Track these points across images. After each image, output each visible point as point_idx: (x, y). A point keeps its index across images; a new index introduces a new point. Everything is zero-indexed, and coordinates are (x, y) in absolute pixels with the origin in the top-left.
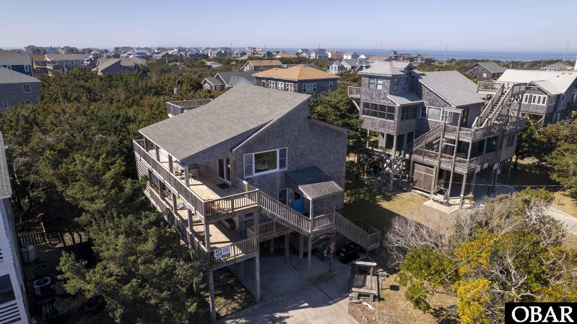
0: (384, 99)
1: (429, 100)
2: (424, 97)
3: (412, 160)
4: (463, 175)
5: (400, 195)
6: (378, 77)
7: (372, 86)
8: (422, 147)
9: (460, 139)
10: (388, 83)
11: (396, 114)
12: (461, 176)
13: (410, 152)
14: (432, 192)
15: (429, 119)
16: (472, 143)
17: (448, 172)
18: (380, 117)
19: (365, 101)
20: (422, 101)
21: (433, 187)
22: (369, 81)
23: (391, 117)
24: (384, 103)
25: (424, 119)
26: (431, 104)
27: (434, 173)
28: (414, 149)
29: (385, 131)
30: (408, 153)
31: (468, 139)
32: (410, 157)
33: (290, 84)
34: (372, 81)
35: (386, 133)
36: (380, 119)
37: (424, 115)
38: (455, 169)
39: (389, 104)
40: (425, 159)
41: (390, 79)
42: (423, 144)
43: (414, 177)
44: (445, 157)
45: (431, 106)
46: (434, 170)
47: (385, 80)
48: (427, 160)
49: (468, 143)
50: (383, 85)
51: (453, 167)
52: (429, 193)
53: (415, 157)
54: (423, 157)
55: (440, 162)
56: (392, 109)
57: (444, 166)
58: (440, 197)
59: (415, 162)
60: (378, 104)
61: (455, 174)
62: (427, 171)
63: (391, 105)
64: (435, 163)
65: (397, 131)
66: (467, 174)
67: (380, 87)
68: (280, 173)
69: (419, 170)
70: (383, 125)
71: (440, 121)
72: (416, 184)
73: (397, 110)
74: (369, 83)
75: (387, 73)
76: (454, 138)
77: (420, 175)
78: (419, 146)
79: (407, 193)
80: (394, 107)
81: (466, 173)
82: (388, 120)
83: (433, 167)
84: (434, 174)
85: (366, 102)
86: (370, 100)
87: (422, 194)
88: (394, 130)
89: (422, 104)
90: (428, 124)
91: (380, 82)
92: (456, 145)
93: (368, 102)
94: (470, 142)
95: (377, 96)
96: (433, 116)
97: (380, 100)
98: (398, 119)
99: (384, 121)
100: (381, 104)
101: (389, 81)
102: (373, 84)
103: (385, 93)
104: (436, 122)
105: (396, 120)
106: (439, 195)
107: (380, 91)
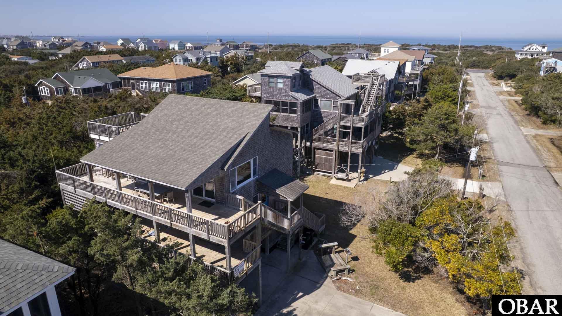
0: (285, 96)
1: (320, 94)
2: (315, 91)
3: (313, 147)
4: (359, 154)
5: (307, 179)
6: (278, 77)
7: (272, 85)
8: (321, 135)
9: (354, 125)
10: (288, 82)
11: (299, 109)
12: (357, 155)
13: (310, 140)
14: (333, 172)
15: (321, 110)
16: (365, 128)
17: (346, 154)
18: (283, 112)
19: (266, 99)
20: (314, 95)
21: (333, 168)
22: (269, 80)
23: (294, 112)
24: (286, 100)
25: (317, 111)
26: (323, 97)
27: (334, 155)
28: (314, 137)
29: (289, 124)
30: (308, 141)
31: (362, 125)
32: (311, 144)
33: (167, 84)
34: (271, 80)
35: (290, 126)
36: (282, 114)
37: (317, 106)
38: (352, 150)
39: (290, 100)
40: (324, 145)
41: (290, 78)
42: (322, 132)
43: (316, 161)
44: (342, 141)
45: (323, 99)
46: (334, 153)
47: (286, 79)
48: (326, 145)
49: (361, 128)
50: (284, 83)
51: (350, 149)
52: (331, 173)
53: (315, 144)
54: (323, 144)
55: (338, 146)
56: (294, 105)
57: (342, 149)
58: (341, 175)
59: (315, 148)
60: (280, 100)
61: (352, 154)
62: (327, 155)
63: (292, 101)
64: (334, 146)
65: (300, 123)
66: (363, 153)
67: (280, 86)
68: (253, 181)
69: (319, 155)
70: (287, 119)
71: (332, 111)
72: (318, 167)
73: (299, 105)
74: (269, 82)
75: (287, 73)
76: (349, 125)
77: (321, 158)
78: (318, 134)
79: (312, 176)
80: (296, 103)
81: (361, 152)
82: (291, 115)
83: (332, 151)
84: (333, 157)
85: (268, 99)
86: (271, 97)
87: (324, 175)
88: (297, 123)
89: (315, 97)
90: (321, 114)
91: (280, 80)
92: (351, 131)
93: (269, 99)
94: (363, 127)
95: (278, 93)
96: (325, 107)
97: (281, 97)
98: (301, 113)
99: (287, 116)
100: (283, 101)
101: (289, 79)
102: (274, 82)
103: (286, 91)
104: (328, 112)
105: (299, 113)
106: (339, 173)
107: (281, 89)
